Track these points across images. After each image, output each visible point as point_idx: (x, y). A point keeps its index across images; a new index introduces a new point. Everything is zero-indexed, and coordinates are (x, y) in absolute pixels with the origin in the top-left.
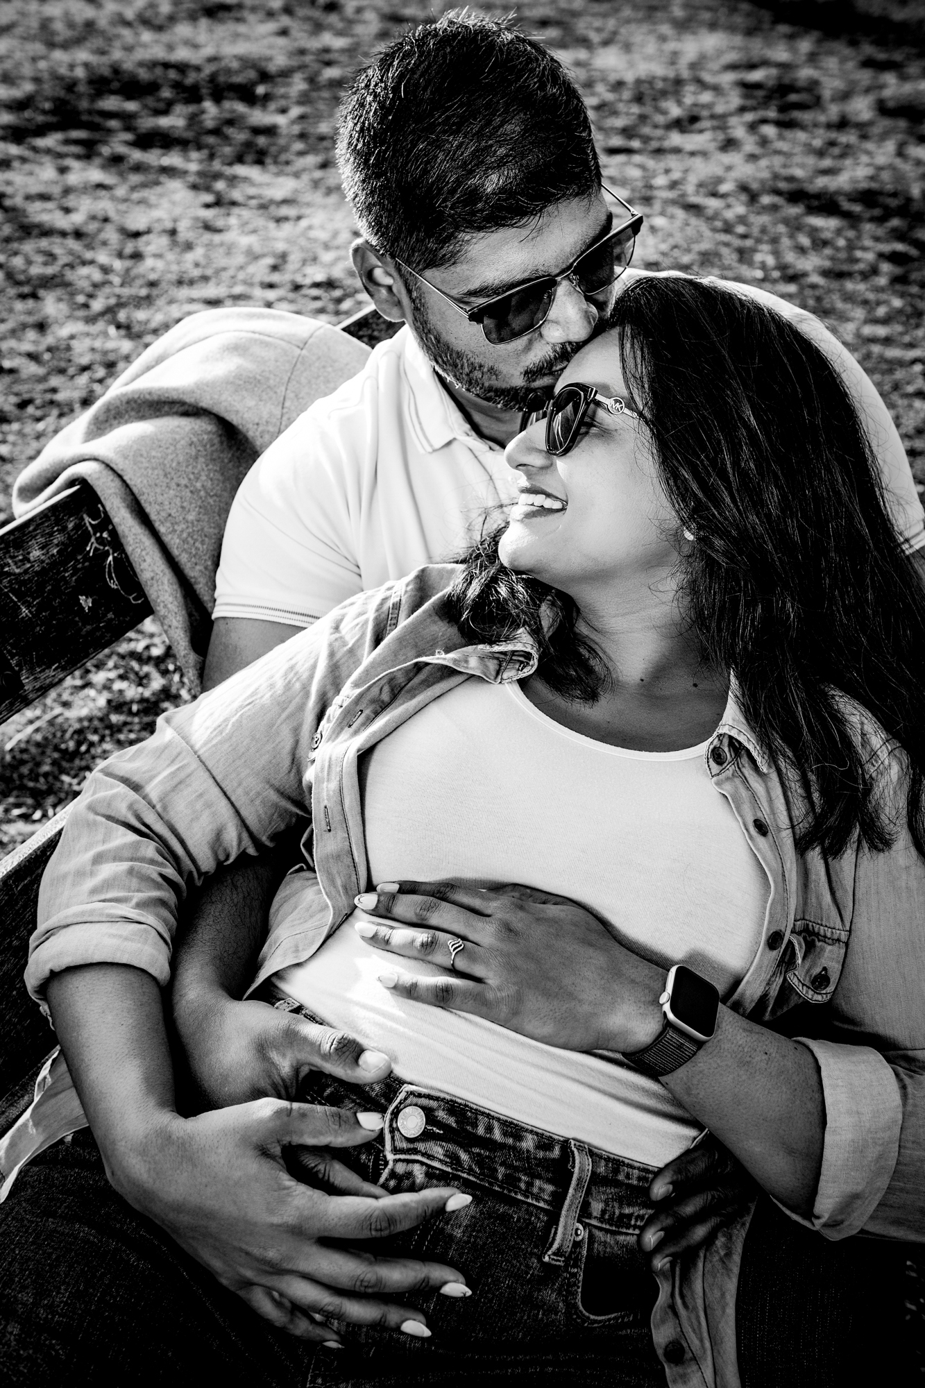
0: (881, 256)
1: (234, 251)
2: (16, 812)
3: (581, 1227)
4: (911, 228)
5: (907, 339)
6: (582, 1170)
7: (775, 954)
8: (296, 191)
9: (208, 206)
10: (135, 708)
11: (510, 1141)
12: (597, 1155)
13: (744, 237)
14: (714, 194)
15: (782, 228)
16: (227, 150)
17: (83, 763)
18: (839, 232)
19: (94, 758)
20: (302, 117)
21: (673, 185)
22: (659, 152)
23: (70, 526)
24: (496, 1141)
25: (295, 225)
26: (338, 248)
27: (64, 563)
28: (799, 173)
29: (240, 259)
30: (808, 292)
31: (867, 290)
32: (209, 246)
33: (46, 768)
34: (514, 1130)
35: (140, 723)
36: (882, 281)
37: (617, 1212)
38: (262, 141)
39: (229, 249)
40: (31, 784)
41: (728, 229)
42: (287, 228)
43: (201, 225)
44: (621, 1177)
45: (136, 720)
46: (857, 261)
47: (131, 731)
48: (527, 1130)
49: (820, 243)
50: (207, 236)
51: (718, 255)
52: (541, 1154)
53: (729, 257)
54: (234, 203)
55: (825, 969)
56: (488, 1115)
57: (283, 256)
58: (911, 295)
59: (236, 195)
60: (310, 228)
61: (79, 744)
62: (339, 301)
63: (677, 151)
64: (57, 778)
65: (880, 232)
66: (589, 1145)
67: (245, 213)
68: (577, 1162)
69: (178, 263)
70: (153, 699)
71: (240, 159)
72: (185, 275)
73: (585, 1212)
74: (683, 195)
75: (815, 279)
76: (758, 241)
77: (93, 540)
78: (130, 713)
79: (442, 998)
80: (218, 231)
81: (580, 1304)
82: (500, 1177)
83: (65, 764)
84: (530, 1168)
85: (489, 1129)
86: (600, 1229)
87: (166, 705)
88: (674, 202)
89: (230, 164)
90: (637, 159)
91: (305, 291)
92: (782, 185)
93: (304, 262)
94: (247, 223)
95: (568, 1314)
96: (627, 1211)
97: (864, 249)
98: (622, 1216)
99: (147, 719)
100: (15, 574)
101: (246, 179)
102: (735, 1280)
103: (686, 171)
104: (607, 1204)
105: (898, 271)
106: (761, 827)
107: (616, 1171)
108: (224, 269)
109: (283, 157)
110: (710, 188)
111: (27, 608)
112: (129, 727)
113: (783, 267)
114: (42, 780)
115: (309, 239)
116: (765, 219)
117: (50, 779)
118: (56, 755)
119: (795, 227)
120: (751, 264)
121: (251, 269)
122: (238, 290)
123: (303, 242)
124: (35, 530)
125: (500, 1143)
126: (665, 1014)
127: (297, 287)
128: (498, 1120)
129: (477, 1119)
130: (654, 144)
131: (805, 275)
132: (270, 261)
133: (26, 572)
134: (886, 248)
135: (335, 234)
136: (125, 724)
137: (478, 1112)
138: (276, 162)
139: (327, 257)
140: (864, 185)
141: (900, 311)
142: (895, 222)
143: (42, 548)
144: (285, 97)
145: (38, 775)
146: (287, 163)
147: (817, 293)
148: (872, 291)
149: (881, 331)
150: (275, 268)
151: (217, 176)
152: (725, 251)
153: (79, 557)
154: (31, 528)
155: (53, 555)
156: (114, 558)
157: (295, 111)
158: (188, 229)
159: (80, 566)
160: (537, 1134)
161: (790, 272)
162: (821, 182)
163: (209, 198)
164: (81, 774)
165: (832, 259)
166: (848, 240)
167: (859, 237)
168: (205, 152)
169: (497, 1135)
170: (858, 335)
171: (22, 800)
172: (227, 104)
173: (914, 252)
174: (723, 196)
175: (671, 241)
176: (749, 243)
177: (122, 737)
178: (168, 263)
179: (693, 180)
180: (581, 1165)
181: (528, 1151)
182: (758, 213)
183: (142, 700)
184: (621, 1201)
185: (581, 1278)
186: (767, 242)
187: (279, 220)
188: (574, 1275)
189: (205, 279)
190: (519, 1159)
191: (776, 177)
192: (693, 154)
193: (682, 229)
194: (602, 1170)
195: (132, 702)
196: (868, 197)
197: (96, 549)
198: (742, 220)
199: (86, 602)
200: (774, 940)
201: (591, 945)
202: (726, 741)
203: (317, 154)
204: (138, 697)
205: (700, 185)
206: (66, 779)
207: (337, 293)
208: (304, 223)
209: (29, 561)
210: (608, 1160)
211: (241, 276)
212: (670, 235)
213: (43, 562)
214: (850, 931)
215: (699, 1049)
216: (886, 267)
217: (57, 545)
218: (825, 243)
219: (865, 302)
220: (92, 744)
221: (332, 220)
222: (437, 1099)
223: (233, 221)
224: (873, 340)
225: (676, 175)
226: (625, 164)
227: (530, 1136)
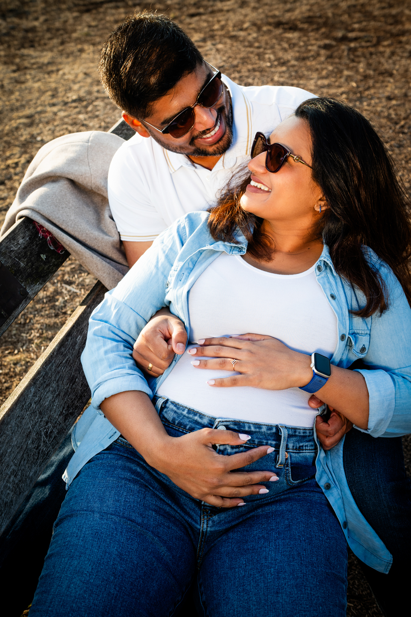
0: (320, 47)
1: (33, 91)
2: (7, 352)
3: (286, 453)
4: (330, 32)
5: (337, 84)
6: (284, 434)
7: (344, 343)
8: (53, 58)
9: (14, 71)
10: (45, 301)
11: (258, 430)
12: (288, 428)
13: (259, 47)
14: (241, 30)
15: (274, 41)
16: (16, 42)
17: (29, 327)
18: (299, 38)
19: (33, 324)
20: (46, 21)
21: (222, 28)
22: (213, 12)
23: (31, 228)
24: (253, 431)
25: (57, 74)
26: (79, 82)
27: (32, 243)
28: (277, 13)
29: (37, 95)
30: (291, 69)
31: (316, 64)
32: (21, 90)
33: (14, 332)
34: (258, 426)
35: (49, 306)
36: (322, 59)
37: (298, 446)
38: (30, 35)
39: (30, 90)
40: (10, 340)
41: (251, 45)
42: (54, 76)
43: (13, 81)
44: (297, 434)
45: (47, 305)
46: (310, 51)
47: (46, 310)
48: (262, 425)
49: (292, 45)
50: (18, 86)
51: (248, 58)
52: (269, 432)
53: (255, 59)
54: (26, 68)
55: (364, 345)
56: (248, 423)
57: (56, 90)
58: (336, 63)
59: (26, 64)
60: (64, 74)
61: (25, 320)
62: (86, 107)
63: (221, 11)
64: (20, 335)
65: (317, 36)
66: (285, 425)
67: (33, 72)
68: (282, 432)
69: (9, 101)
70: (52, 295)
71: (23, 46)
72: (14, 106)
73: (287, 448)
74: (228, 32)
75: (293, 62)
76: (265, 49)
77: (40, 232)
78: (43, 303)
79: (234, 383)
80: (23, 83)
81: (291, 479)
82: (256, 443)
83: (21, 329)
84: (266, 437)
85: (250, 427)
86: (293, 452)
87: (57, 297)
88: (224, 36)
89: (19, 49)
90: (204, 17)
91: (70, 105)
92: (271, 20)
93: (66, 91)
94: (35, 77)
95: (288, 484)
96: (301, 444)
97: (312, 45)
98: (300, 447)
99: (51, 305)
100: (15, 250)
101: (28, 56)
102: (342, 459)
103: (227, 20)
104: (294, 444)
105: (328, 53)
106: (333, 297)
107: (295, 432)
108: (31, 100)
109: (42, 42)
110: (240, 27)
111: (23, 262)
112: (44, 309)
113: (278, 59)
114: (14, 337)
115: (65, 80)
116: (266, 38)
117: (17, 336)
118: (17, 326)
119: (280, 39)
120: (264, 60)
121: (43, 98)
122: (39, 109)
123: (62, 81)
124: (18, 232)
125: (254, 432)
126: (313, 371)
127: (66, 104)
128: (252, 423)
129: (244, 425)
130: (210, 9)
131: (288, 61)
132: (50, 93)
133: (19, 249)
134: (322, 43)
135: (77, 76)
136: (43, 308)
137: (244, 423)
138: (40, 45)
139: (76, 87)
140: (307, 14)
141: (332, 71)
142: (323, 30)
143: (23, 238)
144: (35, 12)
145: (11, 336)
146: (45, 44)
147: (296, 68)
148: (319, 64)
149: (326, 82)
150: (53, 96)
151: (15, 56)
152: (252, 56)
153: (37, 239)
154: (17, 231)
155: (27, 240)
156: (50, 237)
157: (42, 18)
158: (9, 84)
159: (38, 243)
160: (266, 425)
161: (282, 61)
162: (288, 16)
163: (14, 68)
164: (30, 332)
165: (298, 52)
166: (304, 42)
167: (309, 40)
168: (6, 45)
169: (253, 429)
170: (316, 86)
171: (7, 347)
172: (9, 20)
173: (334, 43)
174: (246, 29)
175: (227, 55)
176: (261, 50)
177: (43, 313)
178: (4, 102)
179: (231, 24)
180: (284, 433)
181: (264, 432)
182: (263, 36)
183: (47, 297)
184: (298, 441)
185: (290, 470)
186: (269, 49)
187: (49, 73)
188: (288, 470)
189: (23, 106)
190: (262, 435)
191: (267, 16)
192: (228, 11)
193: (230, 49)
194: (290, 433)
195: (43, 298)
196: (309, 20)
197: (43, 235)
198: (256, 39)
199: (43, 257)
200: (343, 337)
201: (281, 352)
202: (322, 263)
203: (58, 38)
204: (45, 296)
205: (234, 26)
206: (24, 335)
207: (85, 103)
208: (61, 72)
209: (19, 244)
210: (292, 429)
211: (39, 102)
212: (226, 52)
213: (24, 244)
214: (370, 330)
215: (327, 380)
216: (323, 52)
217: (28, 236)
218: (295, 45)
219: (317, 70)
220: (31, 319)
221: (73, 69)
222: (229, 421)
223: (28, 77)
224: (323, 87)
225: (223, 23)
226: (198, 21)
227: (264, 427)
